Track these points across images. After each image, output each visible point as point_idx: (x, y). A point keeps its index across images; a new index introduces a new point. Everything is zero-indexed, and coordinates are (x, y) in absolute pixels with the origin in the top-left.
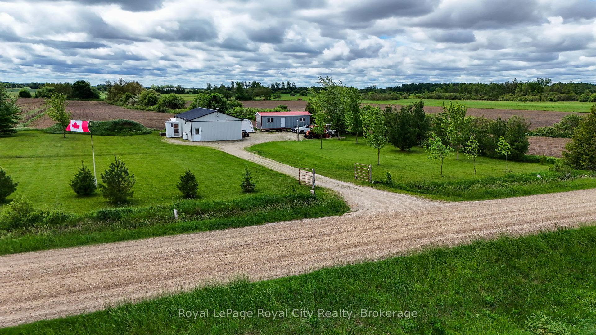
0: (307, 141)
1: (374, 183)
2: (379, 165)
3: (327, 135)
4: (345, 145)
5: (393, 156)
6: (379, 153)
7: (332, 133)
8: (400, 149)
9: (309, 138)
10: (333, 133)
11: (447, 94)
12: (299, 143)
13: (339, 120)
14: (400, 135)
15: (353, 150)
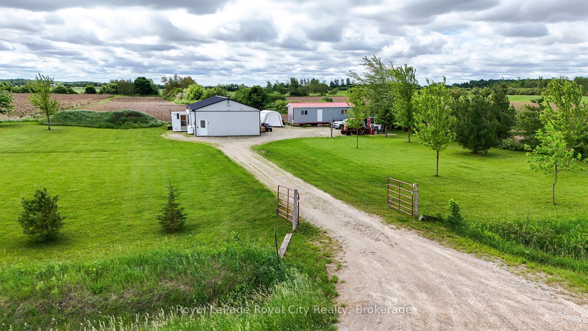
0: (342, 138)
1: (423, 220)
2: (437, 176)
3: (371, 131)
4: (392, 144)
5: (460, 161)
6: (438, 158)
7: (378, 129)
8: (471, 151)
9: (347, 135)
10: (380, 128)
11: (523, 90)
12: (332, 140)
13: (387, 111)
14: (472, 130)
15: (401, 151)
